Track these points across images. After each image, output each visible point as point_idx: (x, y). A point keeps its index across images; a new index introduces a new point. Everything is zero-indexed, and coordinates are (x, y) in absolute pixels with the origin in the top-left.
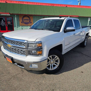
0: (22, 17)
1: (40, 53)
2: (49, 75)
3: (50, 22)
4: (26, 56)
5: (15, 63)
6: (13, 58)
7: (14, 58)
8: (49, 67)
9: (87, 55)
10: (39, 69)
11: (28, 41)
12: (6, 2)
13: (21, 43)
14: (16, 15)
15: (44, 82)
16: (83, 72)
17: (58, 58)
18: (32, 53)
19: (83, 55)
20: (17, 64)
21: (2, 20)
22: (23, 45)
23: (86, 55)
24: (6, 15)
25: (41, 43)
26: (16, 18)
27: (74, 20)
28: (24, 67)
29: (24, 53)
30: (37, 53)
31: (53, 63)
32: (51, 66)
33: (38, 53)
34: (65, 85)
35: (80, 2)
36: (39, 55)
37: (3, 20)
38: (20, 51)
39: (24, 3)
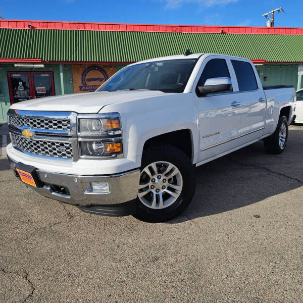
0: (82, 70)
1: (116, 148)
2: (151, 224)
3: (157, 69)
4: (76, 160)
5: (45, 187)
6: (36, 168)
7: (39, 170)
8: (149, 197)
9: (282, 173)
10: (114, 199)
11: (78, 114)
12: (33, 27)
13: (58, 122)
14: (61, 67)
15: (130, 241)
16: (259, 217)
17: (177, 171)
18: (92, 150)
19: (271, 173)
20: (49, 188)
21: (20, 83)
22: (66, 127)
23: (280, 174)
24: (32, 68)
25: (118, 119)
26: (61, 74)
27: (232, 61)
28: (70, 195)
29: (68, 150)
30: (106, 148)
31: (163, 187)
32: (157, 196)
33: (108, 150)
34: (195, 247)
35: (271, 20)
36: (113, 156)
37: (24, 84)
38: (57, 146)
39: (89, 28)
